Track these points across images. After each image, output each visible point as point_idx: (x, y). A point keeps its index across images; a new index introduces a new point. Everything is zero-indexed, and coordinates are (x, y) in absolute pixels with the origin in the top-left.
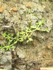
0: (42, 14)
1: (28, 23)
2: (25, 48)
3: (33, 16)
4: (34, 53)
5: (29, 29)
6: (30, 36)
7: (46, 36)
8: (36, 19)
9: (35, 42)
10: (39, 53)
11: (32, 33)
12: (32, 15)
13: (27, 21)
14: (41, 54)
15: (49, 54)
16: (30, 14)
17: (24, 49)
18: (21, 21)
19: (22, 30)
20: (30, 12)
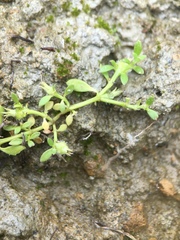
0: (144, 16)
1: (56, 62)
2: (43, 186)
3: (89, 29)
4: (84, 210)
5: (60, 96)
6: (63, 128)
7: (154, 134)
8: (105, 44)
9: (95, 158)
10: (109, 215)
11: (75, 113)
12: (88, 24)
13: (52, 50)
14: (116, 222)
15: (167, 223)
16: (76, 13)
17: (38, 188)
18: (21, 51)
19: (21, 97)
20: (80, 7)
